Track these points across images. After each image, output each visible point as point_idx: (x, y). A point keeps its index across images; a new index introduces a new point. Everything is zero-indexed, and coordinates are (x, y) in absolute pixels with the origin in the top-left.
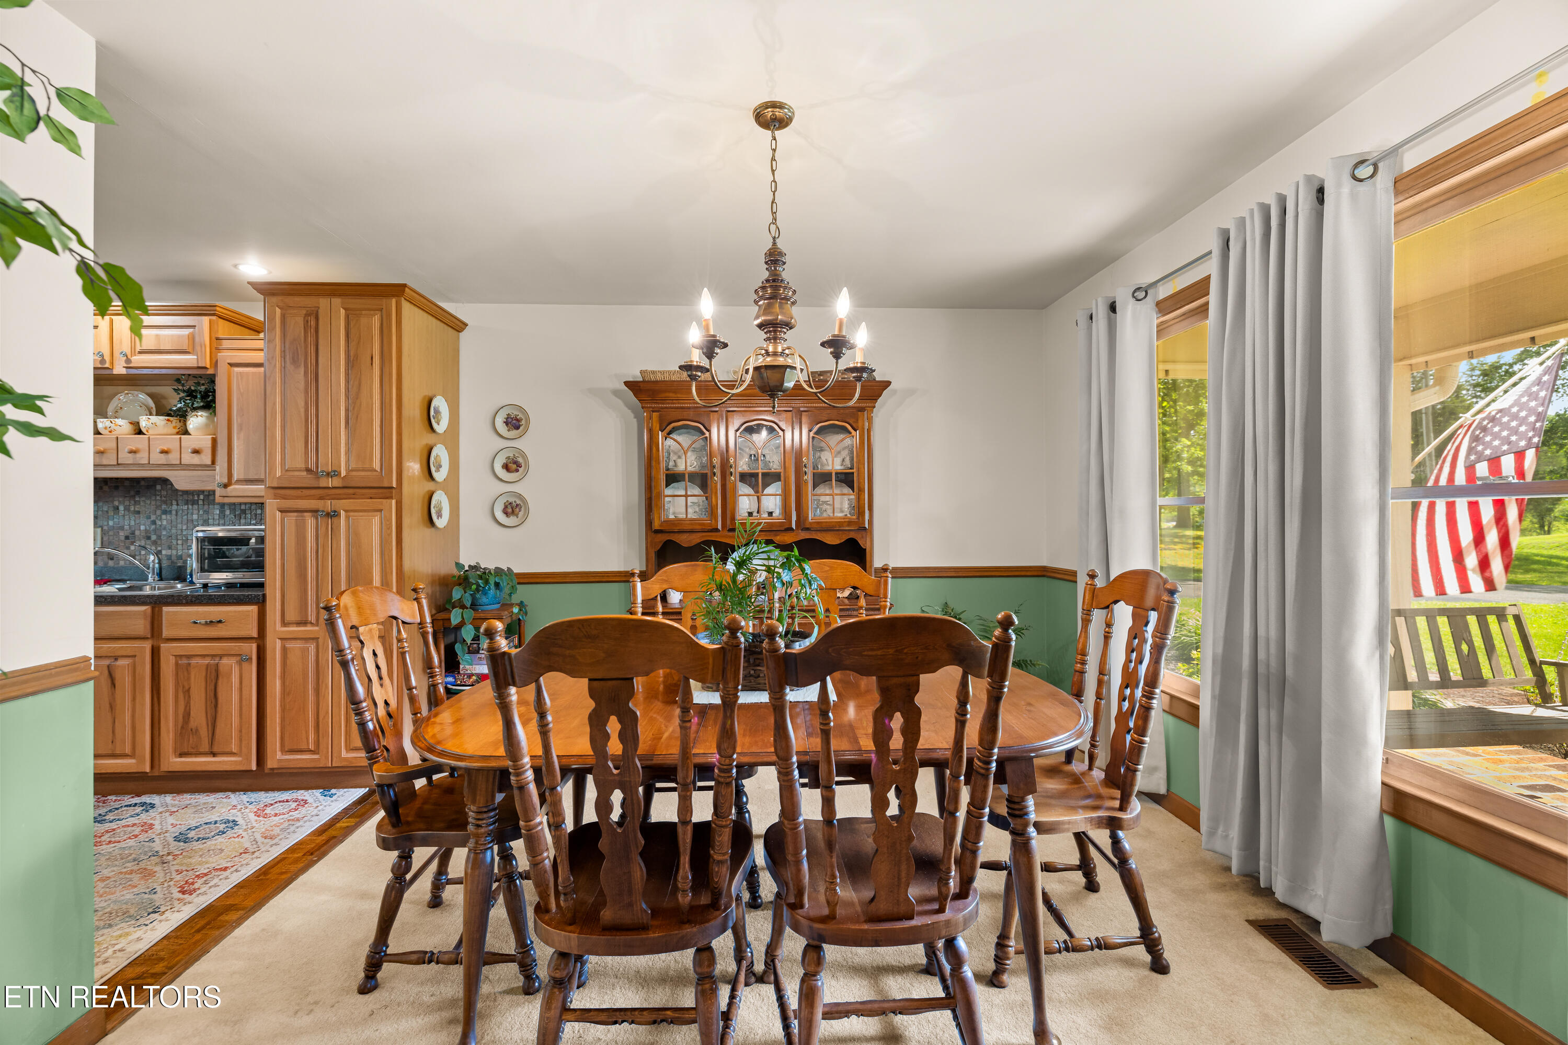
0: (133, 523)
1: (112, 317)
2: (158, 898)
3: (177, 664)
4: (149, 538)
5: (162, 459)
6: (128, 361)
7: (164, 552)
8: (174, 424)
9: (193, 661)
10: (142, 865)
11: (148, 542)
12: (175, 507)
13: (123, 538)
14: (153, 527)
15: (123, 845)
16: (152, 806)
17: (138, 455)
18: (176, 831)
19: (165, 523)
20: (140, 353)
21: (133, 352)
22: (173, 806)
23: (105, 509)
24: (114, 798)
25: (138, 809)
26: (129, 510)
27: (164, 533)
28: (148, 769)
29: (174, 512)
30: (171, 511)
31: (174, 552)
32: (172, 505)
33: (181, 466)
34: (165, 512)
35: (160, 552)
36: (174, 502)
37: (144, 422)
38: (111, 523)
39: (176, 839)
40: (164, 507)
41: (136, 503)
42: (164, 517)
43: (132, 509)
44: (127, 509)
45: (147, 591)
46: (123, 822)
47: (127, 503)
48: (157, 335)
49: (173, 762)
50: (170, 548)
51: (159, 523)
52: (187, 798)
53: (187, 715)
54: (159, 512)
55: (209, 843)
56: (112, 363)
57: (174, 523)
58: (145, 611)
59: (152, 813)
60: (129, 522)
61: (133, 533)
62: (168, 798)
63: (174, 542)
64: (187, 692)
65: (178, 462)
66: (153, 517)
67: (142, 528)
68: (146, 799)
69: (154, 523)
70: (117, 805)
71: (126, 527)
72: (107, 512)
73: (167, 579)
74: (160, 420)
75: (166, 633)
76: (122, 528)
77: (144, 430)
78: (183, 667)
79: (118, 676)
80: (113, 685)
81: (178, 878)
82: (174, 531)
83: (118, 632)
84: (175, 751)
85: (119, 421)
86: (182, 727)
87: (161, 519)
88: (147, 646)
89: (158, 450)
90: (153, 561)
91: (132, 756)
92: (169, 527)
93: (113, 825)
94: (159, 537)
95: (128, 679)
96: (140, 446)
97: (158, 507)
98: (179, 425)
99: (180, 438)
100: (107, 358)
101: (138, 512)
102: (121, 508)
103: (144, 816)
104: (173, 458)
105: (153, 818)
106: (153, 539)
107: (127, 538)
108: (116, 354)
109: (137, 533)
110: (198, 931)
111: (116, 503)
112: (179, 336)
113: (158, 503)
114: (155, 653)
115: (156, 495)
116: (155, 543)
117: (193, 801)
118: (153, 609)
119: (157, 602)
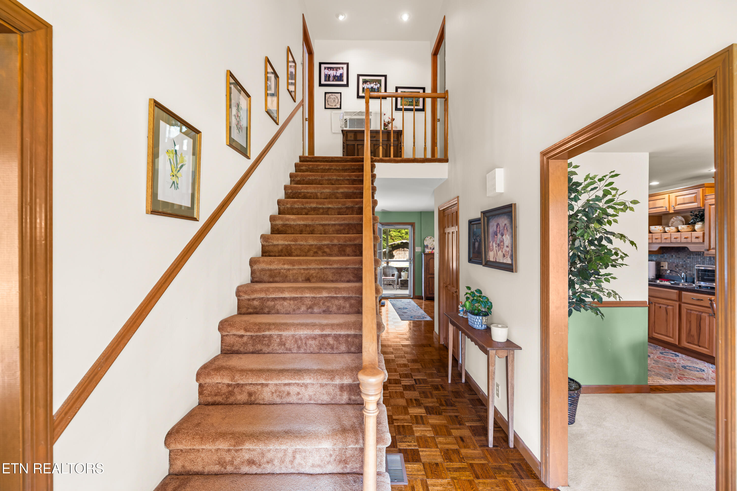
0: (677, 261)
1: (670, 194)
2: (672, 377)
3: (687, 312)
4: (683, 267)
5: (685, 241)
6: (674, 208)
7: (688, 272)
8: (690, 227)
9: (692, 312)
10: (670, 368)
11: (683, 268)
12: (692, 256)
13: (674, 266)
14: (684, 263)
15: (666, 361)
16: (678, 356)
17: (677, 239)
18: (683, 365)
19: (688, 262)
20: (678, 205)
21: (676, 205)
22: (685, 358)
23: (669, 256)
24: (667, 349)
25: (674, 355)
26: (676, 257)
27: (688, 265)
28: (677, 344)
29: (692, 258)
30: (690, 258)
31: (692, 272)
32: (691, 255)
33: (692, 243)
34: (689, 258)
35: (687, 272)
36: (692, 255)
37: (680, 228)
38: (671, 261)
39: (682, 367)
40: (688, 256)
41: (679, 254)
42: (688, 259)
43: (677, 256)
44: (676, 256)
45: (681, 286)
46: (668, 356)
47: (676, 254)
48: (684, 198)
49: (685, 344)
50: (690, 271)
51: (686, 262)
52: (690, 358)
53: (690, 330)
54: (686, 258)
55: (692, 372)
56: (669, 209)
57: (692, 262)
58: (677, 292)
59: (677, 358)
60: (676, 261)
61: (678, 265)
62: (684, 356)
63: (692, 269)
64: (690, 322)
65: (690, 242)
66: (684, 260)
67: (681, 263)
68: (677, 353)
69: (685, 261)
70: (668, 352)
71: (676, 262)
72: (669, 257)
73: (689, 282)
74: (685, 227)
75: (683, 300)
76: (674, 263)
77: (680, 230)
78: (689, 313)
79: (668, 311)
80: (667, 314)
81: (679, 375)
82: (692, 265)
83: (669, 297)
84: (686, 341)
85: (672, 228)
86: (688, 334)
87: (687, 260)
88: (677, 304)
89: (684, 238)
90: (684, 275)
91: (672, 338)
92: (690, 263)
93: (665, 356)
94: (686, 267)
95: (671, 313)
96: (678, 236)
97: (686, 256)
98: (692, 227)
99: (691, 233)
100: (668, 208)
101: (679, 258)
102: (674, 256)
103: (675, 358)
104: (689, 240)
105: (677, 359)
106: (685, 267)
107: (676, 266)
108: (671, 206)
109: (679, 265)
110: (680, 388)
111: (672, 254)
112: (691, 197)
113: (686, 255)
114: (680, 306)
115: (685, 252)
116: (685, 269)
117: (692, 360)
118: (679, 292)
119: (681, 290)
